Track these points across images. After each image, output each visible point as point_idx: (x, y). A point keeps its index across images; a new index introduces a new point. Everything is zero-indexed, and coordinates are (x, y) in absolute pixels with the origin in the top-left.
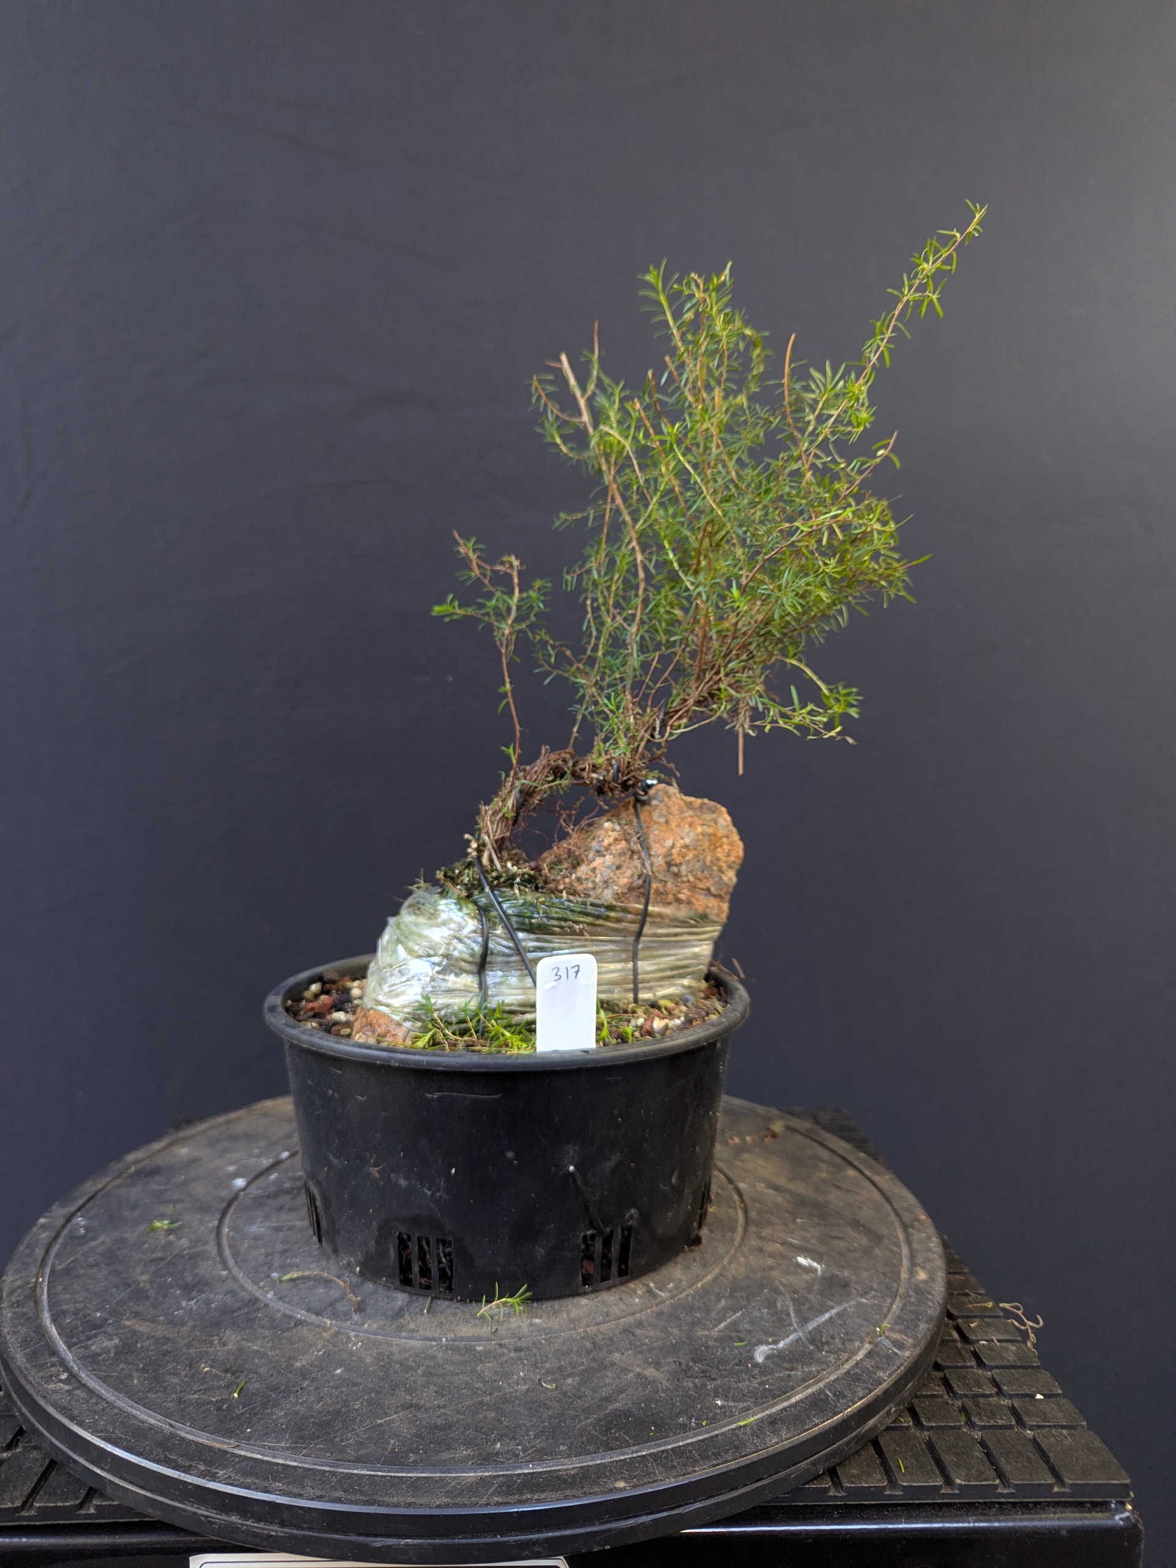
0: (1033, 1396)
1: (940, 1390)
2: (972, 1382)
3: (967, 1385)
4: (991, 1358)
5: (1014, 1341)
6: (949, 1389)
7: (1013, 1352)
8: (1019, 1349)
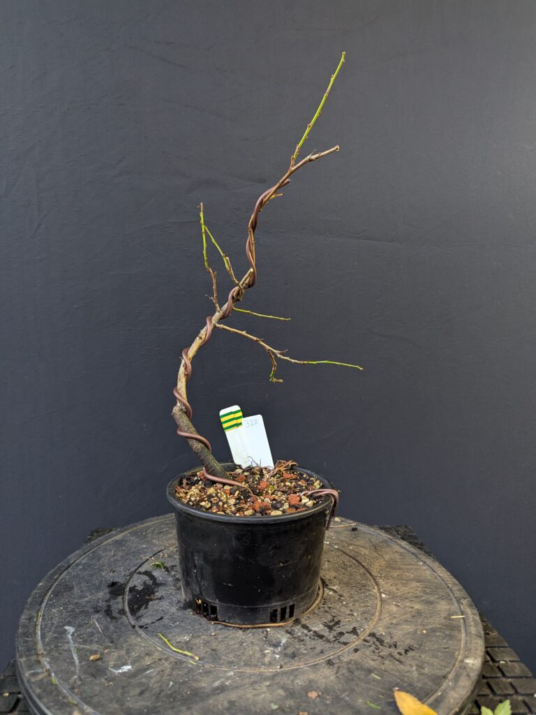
0: (533, 695)
1: (487, 691)
3: (500, 688)
4: (508, 671)
5: (517, 661)
6: (492, 690)
7: (518, 668)
8: (520, 666)
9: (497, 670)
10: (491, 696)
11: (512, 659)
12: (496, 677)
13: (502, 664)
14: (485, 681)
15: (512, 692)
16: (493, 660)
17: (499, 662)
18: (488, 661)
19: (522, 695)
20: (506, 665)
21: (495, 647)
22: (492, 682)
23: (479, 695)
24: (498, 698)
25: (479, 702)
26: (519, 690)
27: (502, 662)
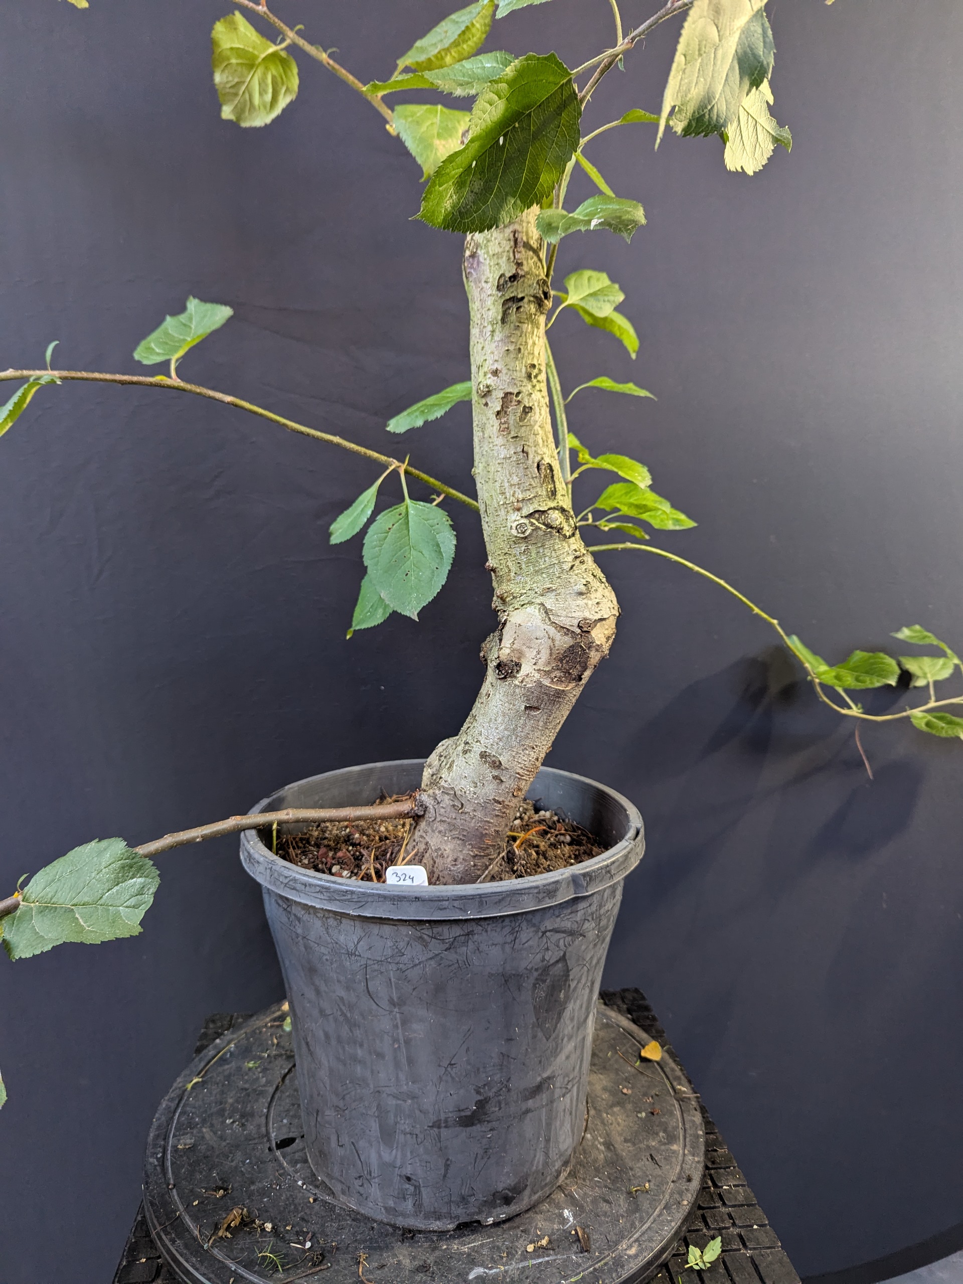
0: (752, 1226)
1: (701, 1225)
2: (719, 1219)
3: (717, 1221)
4: (730, 1200)
5: (743, 1185)
6: (706, 1224)
7: (741, 1194)
8: (745, 1191)
9: (716, 1198)
10: (705, 1230)
11: (735, 1183)
12: (714, 1207)
13: (725, 1189)
14: (701, 1212)
15: (728, 1224)
16: (715, 1186)
17: (722, 1187)
18: (709, 1188)
19: (740, 1227)
20: (729, 1192)
21: (720, 1168)
22: (708, 1214)
23: (689, 1231)
24: (712, 1233)
25: (688, 1237)
26: (737, 1222)
27: (725, 1187)
